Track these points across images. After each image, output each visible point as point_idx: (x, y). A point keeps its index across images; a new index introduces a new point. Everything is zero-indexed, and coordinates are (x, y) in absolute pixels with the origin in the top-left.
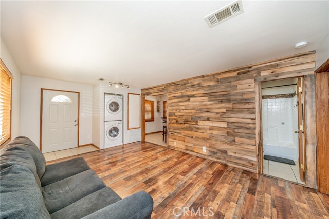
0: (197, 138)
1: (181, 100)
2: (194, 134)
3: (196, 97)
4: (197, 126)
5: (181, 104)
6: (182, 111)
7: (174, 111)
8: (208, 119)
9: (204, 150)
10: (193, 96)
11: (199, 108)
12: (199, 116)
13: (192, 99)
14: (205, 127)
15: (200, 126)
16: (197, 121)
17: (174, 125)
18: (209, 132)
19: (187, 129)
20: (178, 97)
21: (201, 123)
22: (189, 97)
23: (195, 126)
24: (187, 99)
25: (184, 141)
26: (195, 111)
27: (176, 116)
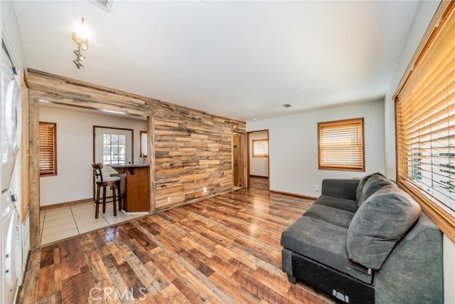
0: (198, 181)
1: (178, 133)
2: (195, 177)
3: (197, 133)
4: (198, 167)
5: (178, 139)
6: (180, 149)
7: (168, 150)
8: (208, 158)
9: (205, 190)
10: (194, 132)
11: (200, 146)
12: (200, 155)
13: (193, 135)
14: (205, 166)
15: (201, 167)
16: (198, 162)
17: (166, 171)
18: (208, 170)
19: (187, 173)
20: (175, 129)
21: (201, 162)
22: (190, 131)
23: (196, 167)
24: (187, 134)
25: (183, 190)
26: (196, 149)
27: (170, 157)
